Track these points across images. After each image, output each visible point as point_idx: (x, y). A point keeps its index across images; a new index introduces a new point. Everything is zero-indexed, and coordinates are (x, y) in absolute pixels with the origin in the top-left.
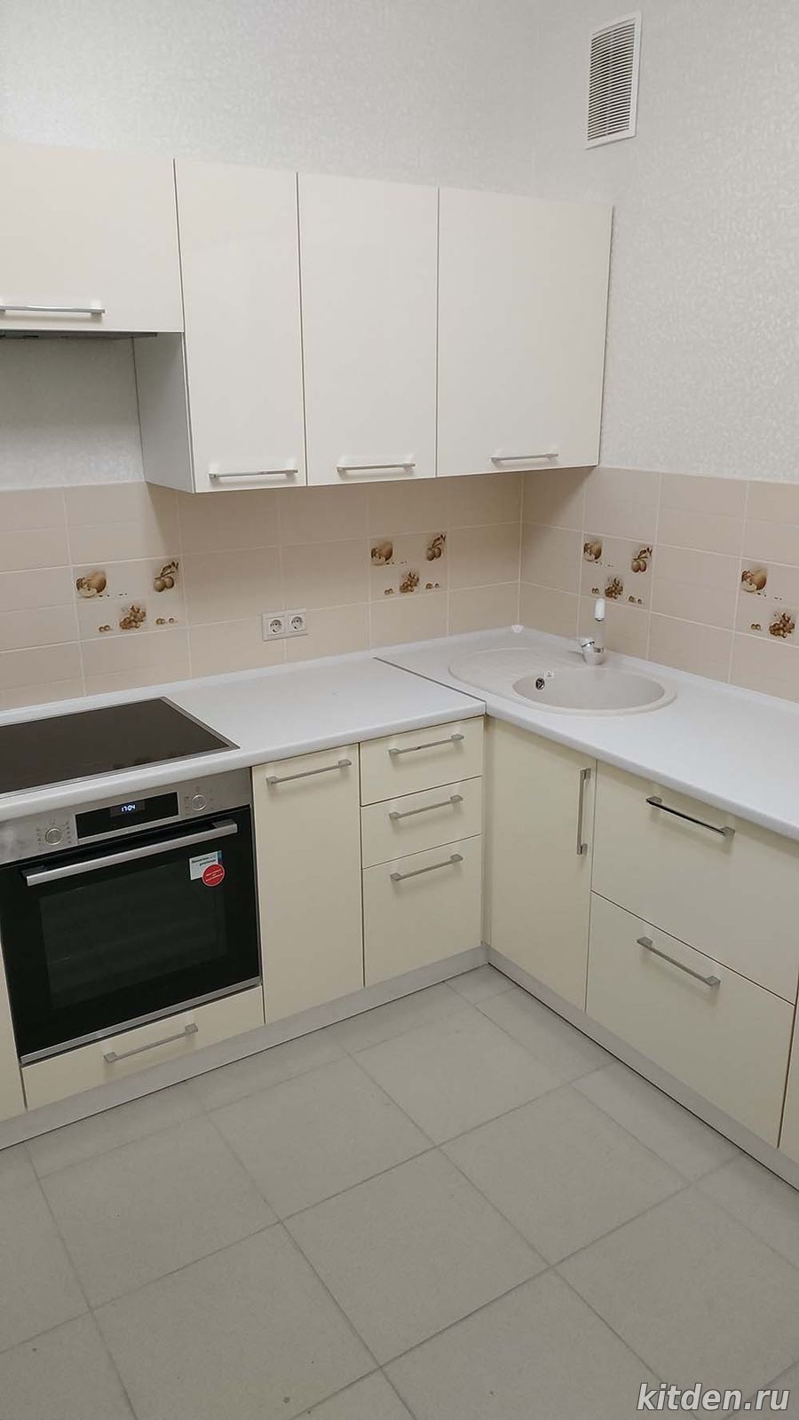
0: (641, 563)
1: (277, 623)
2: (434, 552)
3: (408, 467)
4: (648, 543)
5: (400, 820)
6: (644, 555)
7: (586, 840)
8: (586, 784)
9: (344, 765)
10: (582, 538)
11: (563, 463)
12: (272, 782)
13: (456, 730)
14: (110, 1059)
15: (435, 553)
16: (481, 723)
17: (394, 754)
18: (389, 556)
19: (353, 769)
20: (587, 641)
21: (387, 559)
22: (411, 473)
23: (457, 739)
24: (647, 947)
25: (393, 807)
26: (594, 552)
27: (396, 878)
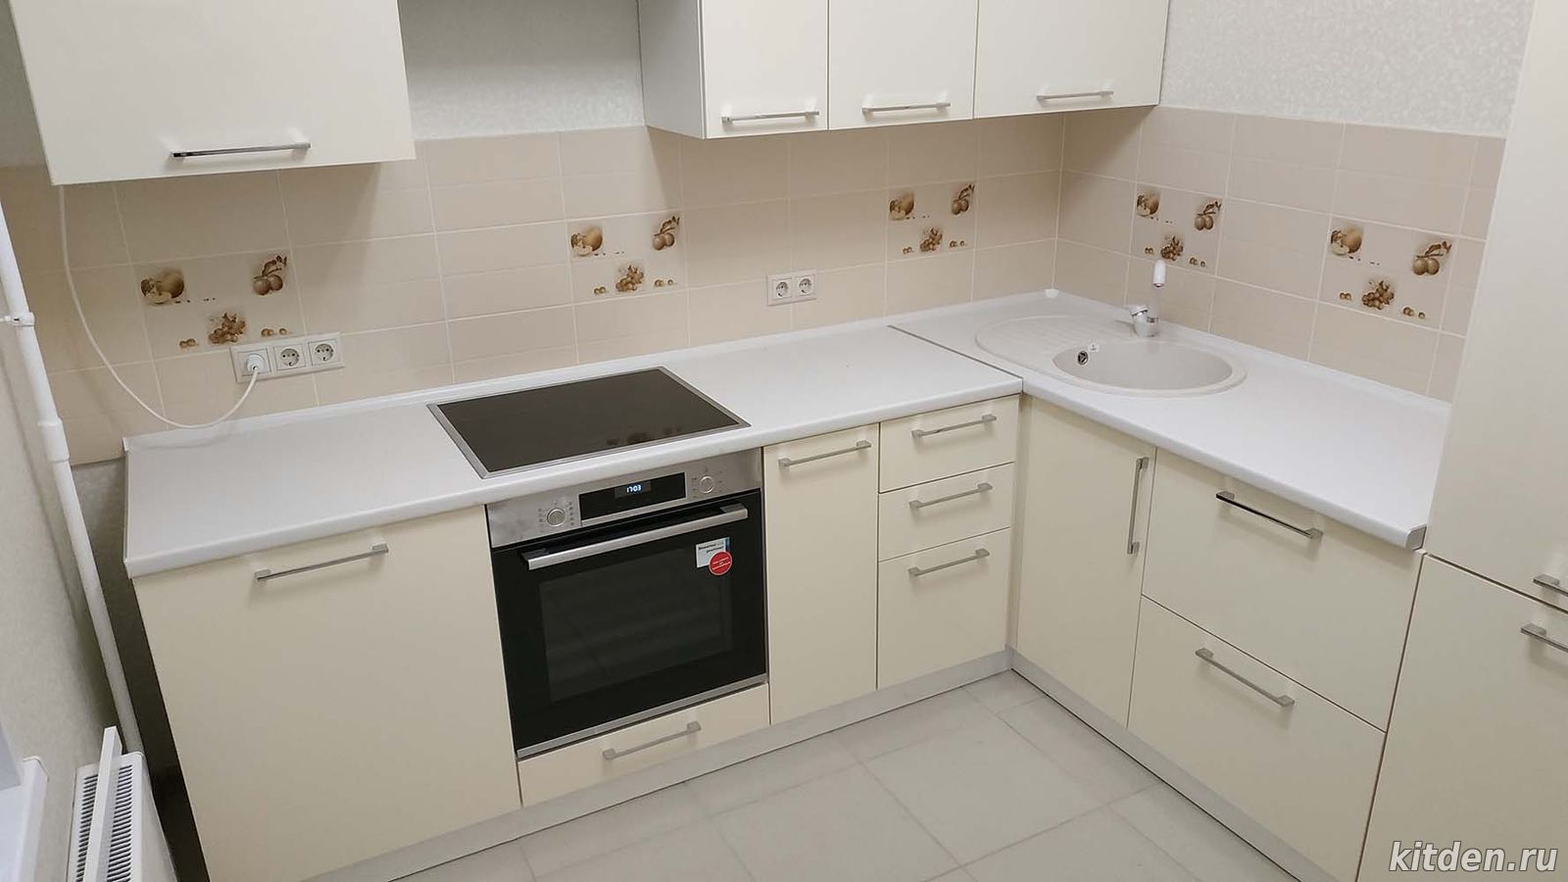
0: (1208, 219)
1: (783, 285)
2: (960, 204)
3: (942, 107)
4: (1217, 196)
5: (921, 509)
6: (1211, 210)
7: (1140, 537)
8: (1143, 475)
9: (862, 448)
10: (1136, 188)
11: (1118, 102)
12: (785, 465)
13: (988, 409)
14: (609, 756)
15: (961, 206)
16: (1017, 402)
17: (918, 436)
18: (909, 209)
19: (872, 452)
20: (1139, 308)
21: (907, 214)
22: (946, 114)
23: (988, 420)
24: (1207, 660)
25: (914, 494)
26: (1149, 205)
27: (915, 573)
